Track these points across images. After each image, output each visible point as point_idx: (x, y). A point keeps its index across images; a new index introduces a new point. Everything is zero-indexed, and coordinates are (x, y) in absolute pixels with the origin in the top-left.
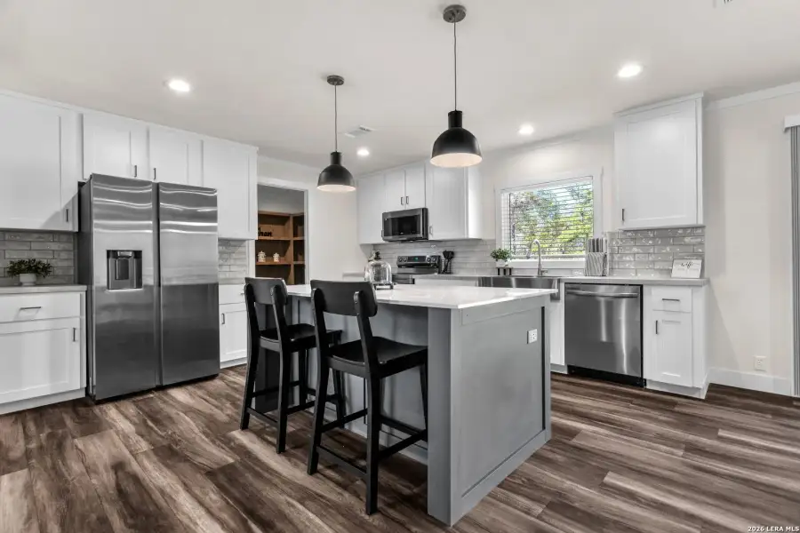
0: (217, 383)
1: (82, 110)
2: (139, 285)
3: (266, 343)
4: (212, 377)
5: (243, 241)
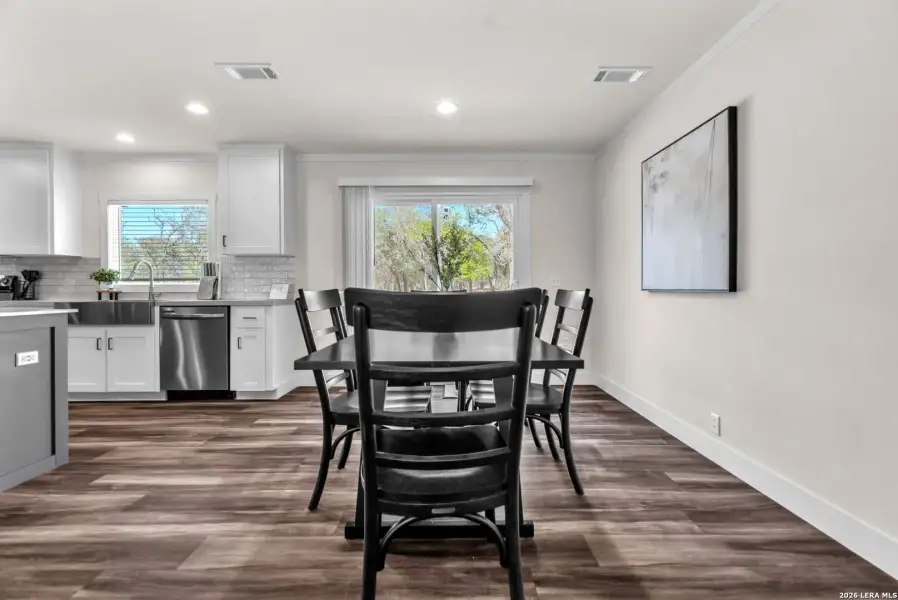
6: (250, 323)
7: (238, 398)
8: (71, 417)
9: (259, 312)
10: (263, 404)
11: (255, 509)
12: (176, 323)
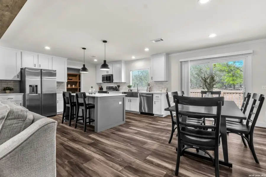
0: (56, 117)
1: (22, 51)
2: (37, 93)
3: (67, 105)
4: (55, 116)
5: (63, 82)
6: (157, 98)
7: (154, 116)
8: (126, 115)
9: (159, 95)
10: (160, 117)
11: (157, 140)
12: (142, 97)
